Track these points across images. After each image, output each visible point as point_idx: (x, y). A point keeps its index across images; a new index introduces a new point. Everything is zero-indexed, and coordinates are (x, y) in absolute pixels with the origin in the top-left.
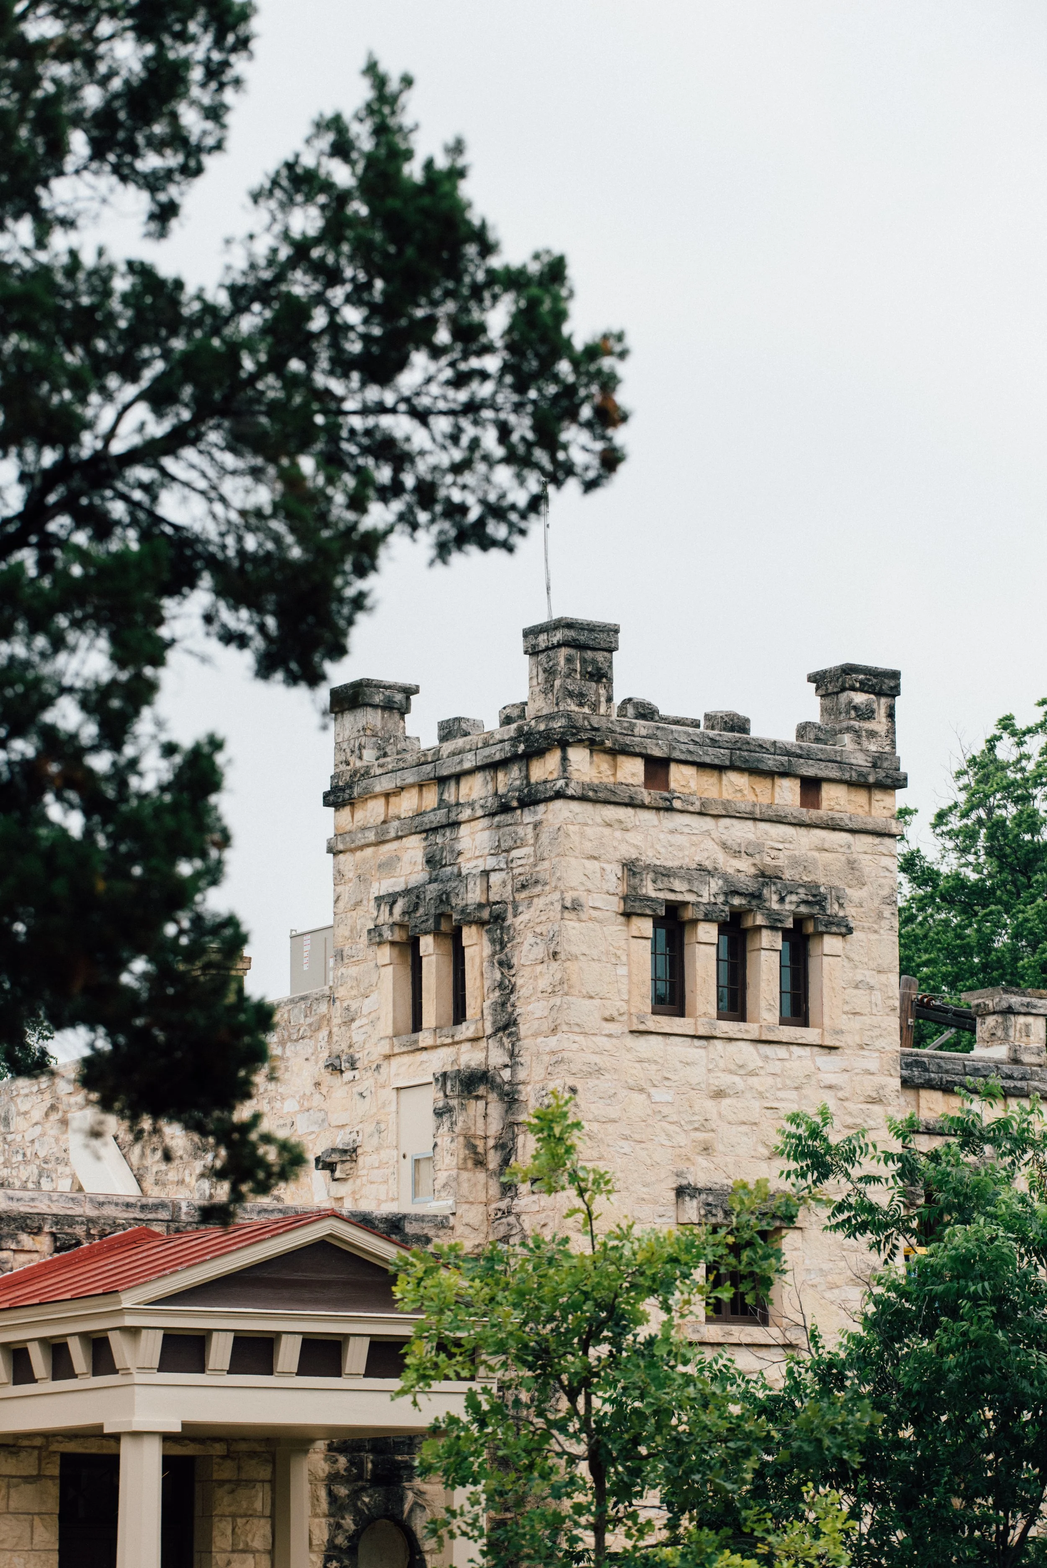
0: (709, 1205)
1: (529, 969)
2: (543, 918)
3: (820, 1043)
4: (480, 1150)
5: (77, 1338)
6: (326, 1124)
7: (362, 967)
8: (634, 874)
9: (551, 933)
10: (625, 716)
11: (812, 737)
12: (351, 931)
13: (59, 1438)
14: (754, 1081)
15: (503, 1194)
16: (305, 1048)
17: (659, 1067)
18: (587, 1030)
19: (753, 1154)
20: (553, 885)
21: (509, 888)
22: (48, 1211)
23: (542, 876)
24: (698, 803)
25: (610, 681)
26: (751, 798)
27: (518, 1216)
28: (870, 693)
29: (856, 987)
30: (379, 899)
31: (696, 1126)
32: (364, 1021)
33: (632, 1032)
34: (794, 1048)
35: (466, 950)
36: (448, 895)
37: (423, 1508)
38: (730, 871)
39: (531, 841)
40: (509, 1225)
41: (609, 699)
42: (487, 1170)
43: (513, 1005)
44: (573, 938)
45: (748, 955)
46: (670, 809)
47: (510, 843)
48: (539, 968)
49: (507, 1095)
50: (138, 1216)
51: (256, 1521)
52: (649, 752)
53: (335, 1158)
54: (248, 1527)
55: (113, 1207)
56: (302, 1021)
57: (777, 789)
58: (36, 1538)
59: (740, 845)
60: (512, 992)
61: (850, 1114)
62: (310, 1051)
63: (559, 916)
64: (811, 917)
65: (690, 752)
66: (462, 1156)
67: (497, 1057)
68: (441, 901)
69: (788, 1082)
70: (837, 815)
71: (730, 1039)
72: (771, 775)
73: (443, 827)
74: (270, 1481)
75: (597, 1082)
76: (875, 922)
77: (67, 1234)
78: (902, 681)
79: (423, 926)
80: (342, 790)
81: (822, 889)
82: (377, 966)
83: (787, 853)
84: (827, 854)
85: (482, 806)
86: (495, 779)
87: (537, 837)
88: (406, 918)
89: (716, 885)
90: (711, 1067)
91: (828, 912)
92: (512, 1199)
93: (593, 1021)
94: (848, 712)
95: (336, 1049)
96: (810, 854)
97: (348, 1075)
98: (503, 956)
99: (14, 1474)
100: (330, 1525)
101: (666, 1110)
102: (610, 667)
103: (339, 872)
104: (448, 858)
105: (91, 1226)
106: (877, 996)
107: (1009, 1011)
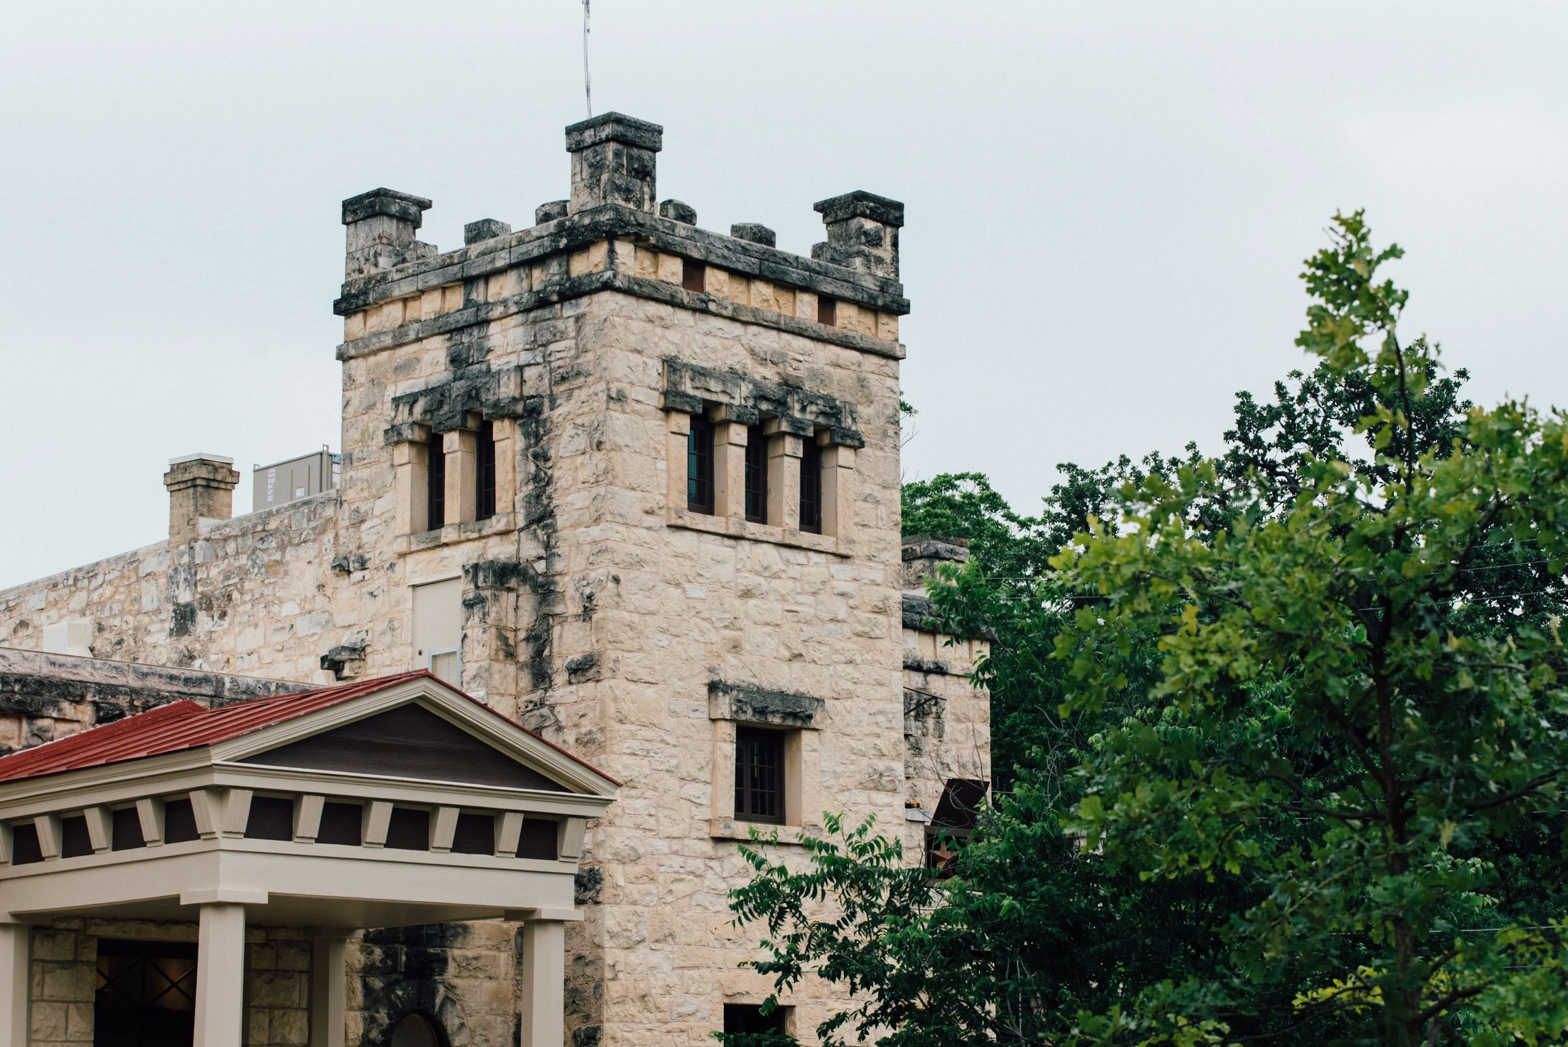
0: (739, 701)
1: (568, 460)
2: (586, 409)
3: (834, 550)
4: (511, 642)
5: (149, 801)
6: (331, 625)
7: (374, 469)
8: (675, 370)
9: (596, 424)
10: (666, 216)
11: (829, 257)
12: (363, 434)
13: (98, 921)
14: (776, 583)
15: (535, 687)
16: (308, 551)
17: (693, 563)
18: (629, 521)
19: (775, 654)
20: (597, 375)
21: (546, 381)
22: (91, 679)
23: (584, 368)
24: (730, 308)
25: (653, 180)
26: (776, 309)
27: (552, 707)
28: (878, 221)
29: (865, 500)
30: (397, 401)
31: (726, 623)
32: (377, 521)
33: (669, 526)
34: (811, 554)
35: (497, 445)
36: (478, 390)
37: (453, 1002)
38: (758, 377)
39: (573, 334)
40: (542, 716)
41: (653, 198)
42: (517, 662)
43: (550, 497)
44: (617, 429)
45: (770, 462)
46: (705, 311)
47: (549, 337)
48: (579, 459)
49: (542, 586)
50: (181, 690)
51: (293, 1013)
52: (689, 252)
53: (345, 655)
54: (285, 1020)
55: (156, 679)
56: (305, 525)
57: (798, 303)
58: (71, 1029)
59: (766, 353)
60: (548, 484)
61: (860, 622)
62: (314, 554)
63: (604, 406)
64: (827, 428)
65: (724, 257)
66: (494, 647)
67: (530, 549)
68: (470, 397)
69: (806, 587)
70: (850, 334)
71: (757, 541)
72: (793, 288)
73: (470, 326)
74: (306, 972)
75: (638, 573)
76: (881, 440)
77: (110, 704)
78: (905, 212)
79: (448, 423)
80: (356, 296)
81: (838, 403)
82: (392, 466)
83: (807, 365)
84: (839, 370)
85: (516, 303)
86: (530, 276)
87: (579, 330)
88: (428, 417)
89: (746, 389)
90: (739, 567)
91: (843, 425)
92: (546, 690)
93: (635, 513)
94: (858, 237)
95: (343, 550)
96: (827, 368)
97: (357, 576)
98: (538, 449)
99: (48, 958)
100: (365, 1018)
101: (700, 606)
102: (654, 166)
103: (350, 377)
104: (475, 355)
105: (134, 696)
106: (882, 511)
107: (936, 556)
